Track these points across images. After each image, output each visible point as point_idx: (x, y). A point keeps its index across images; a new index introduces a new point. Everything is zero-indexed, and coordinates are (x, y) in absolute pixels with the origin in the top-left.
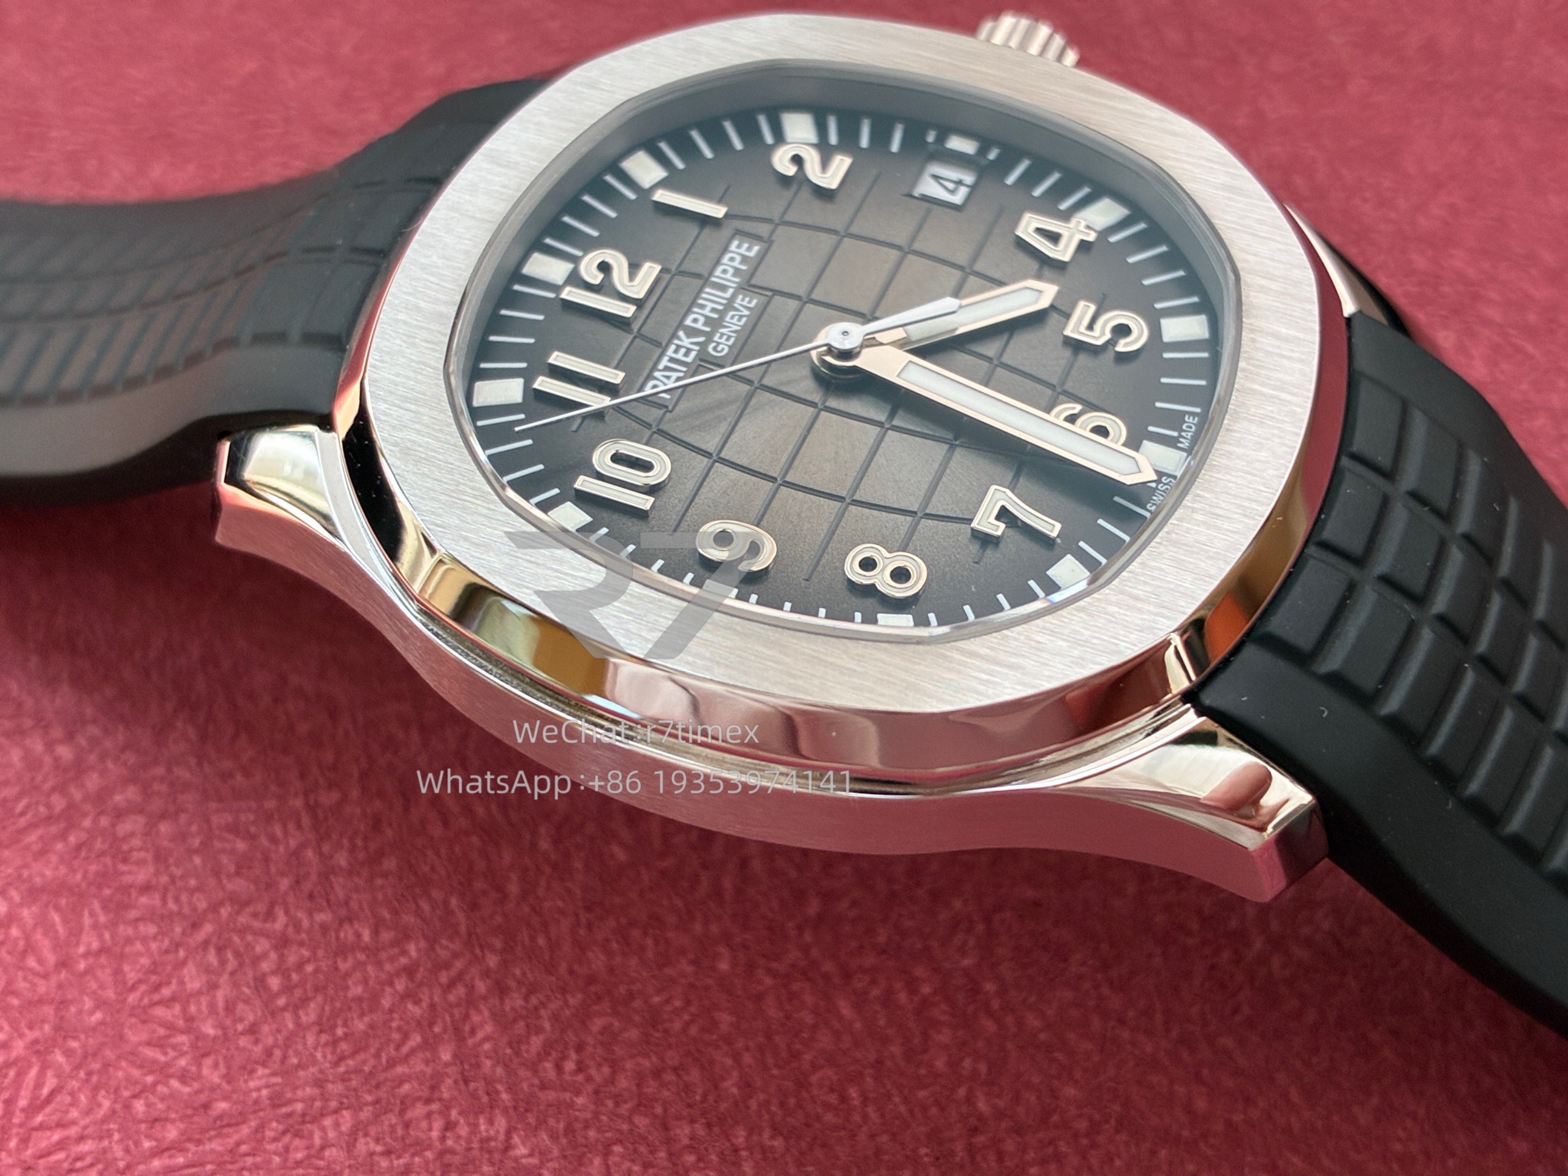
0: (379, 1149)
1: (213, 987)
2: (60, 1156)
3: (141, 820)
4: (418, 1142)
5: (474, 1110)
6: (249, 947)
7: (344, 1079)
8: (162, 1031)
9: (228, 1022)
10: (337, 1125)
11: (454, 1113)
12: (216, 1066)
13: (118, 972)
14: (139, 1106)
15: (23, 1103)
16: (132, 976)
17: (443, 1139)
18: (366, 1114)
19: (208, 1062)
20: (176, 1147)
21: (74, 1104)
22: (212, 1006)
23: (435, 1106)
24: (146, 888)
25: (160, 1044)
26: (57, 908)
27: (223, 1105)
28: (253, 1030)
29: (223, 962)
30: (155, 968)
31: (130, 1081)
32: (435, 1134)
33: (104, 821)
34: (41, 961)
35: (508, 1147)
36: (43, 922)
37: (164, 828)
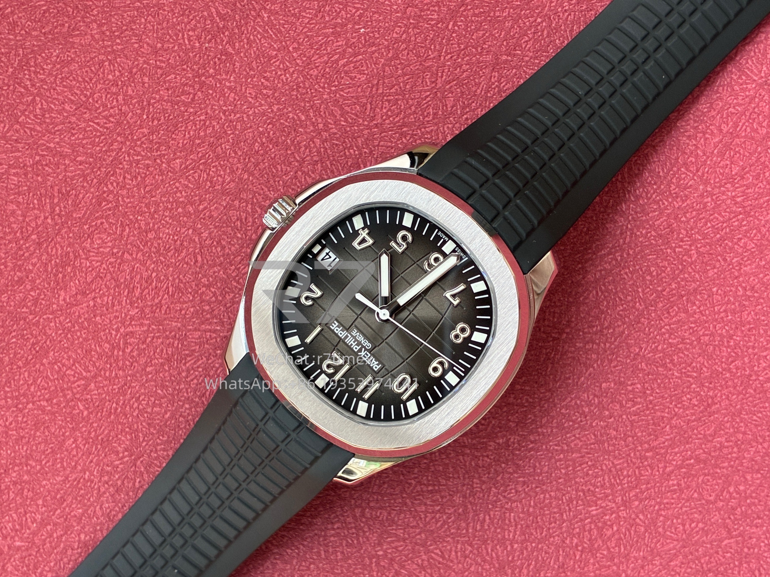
0: (487, 475)
1: (425, 504)
2: (459, 554)
3: (367, 510)
4: (489, 465)
5: (486, 449)
6: (418, 492)
7: (464, 478)
8: (434, 520)
9: (438, 503)
10: (477, 484)
11: (485, 454)
12: (449, 509)
13: (412, 527)
14: (452, 531)
15: (441, 560)
16: (415, 523)
17: (491, 459)
18: (476, 475)
19: (447, 511)
20: (468, 524)
21: (446, 547)
22: (431, 506)
23: (481, 458)
24: (389, 514)
25: (437, 521)
26: (387, 538)
27: (461, 510)
28: (442, 497)
29: (420, 500)
30: (414, 517)
31: (444, 532)
32: (488, 460)
33: (364, 520)
34: (401, 546)
35: (498, 444)
36: (389, 543)
37: (372, 504)
